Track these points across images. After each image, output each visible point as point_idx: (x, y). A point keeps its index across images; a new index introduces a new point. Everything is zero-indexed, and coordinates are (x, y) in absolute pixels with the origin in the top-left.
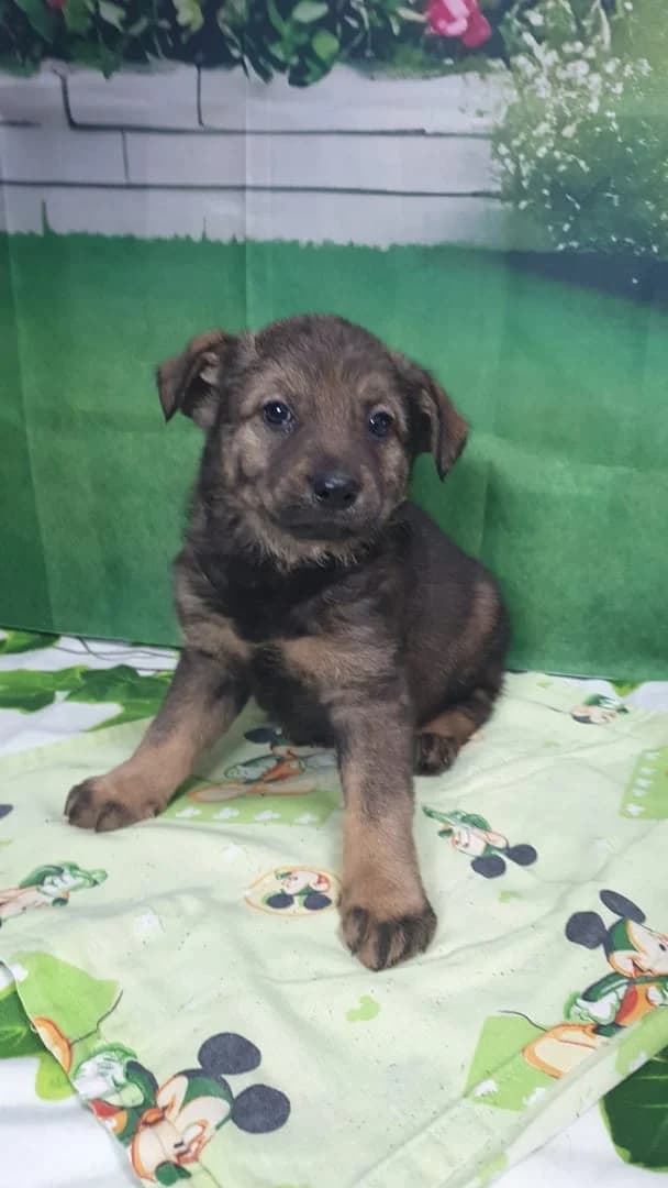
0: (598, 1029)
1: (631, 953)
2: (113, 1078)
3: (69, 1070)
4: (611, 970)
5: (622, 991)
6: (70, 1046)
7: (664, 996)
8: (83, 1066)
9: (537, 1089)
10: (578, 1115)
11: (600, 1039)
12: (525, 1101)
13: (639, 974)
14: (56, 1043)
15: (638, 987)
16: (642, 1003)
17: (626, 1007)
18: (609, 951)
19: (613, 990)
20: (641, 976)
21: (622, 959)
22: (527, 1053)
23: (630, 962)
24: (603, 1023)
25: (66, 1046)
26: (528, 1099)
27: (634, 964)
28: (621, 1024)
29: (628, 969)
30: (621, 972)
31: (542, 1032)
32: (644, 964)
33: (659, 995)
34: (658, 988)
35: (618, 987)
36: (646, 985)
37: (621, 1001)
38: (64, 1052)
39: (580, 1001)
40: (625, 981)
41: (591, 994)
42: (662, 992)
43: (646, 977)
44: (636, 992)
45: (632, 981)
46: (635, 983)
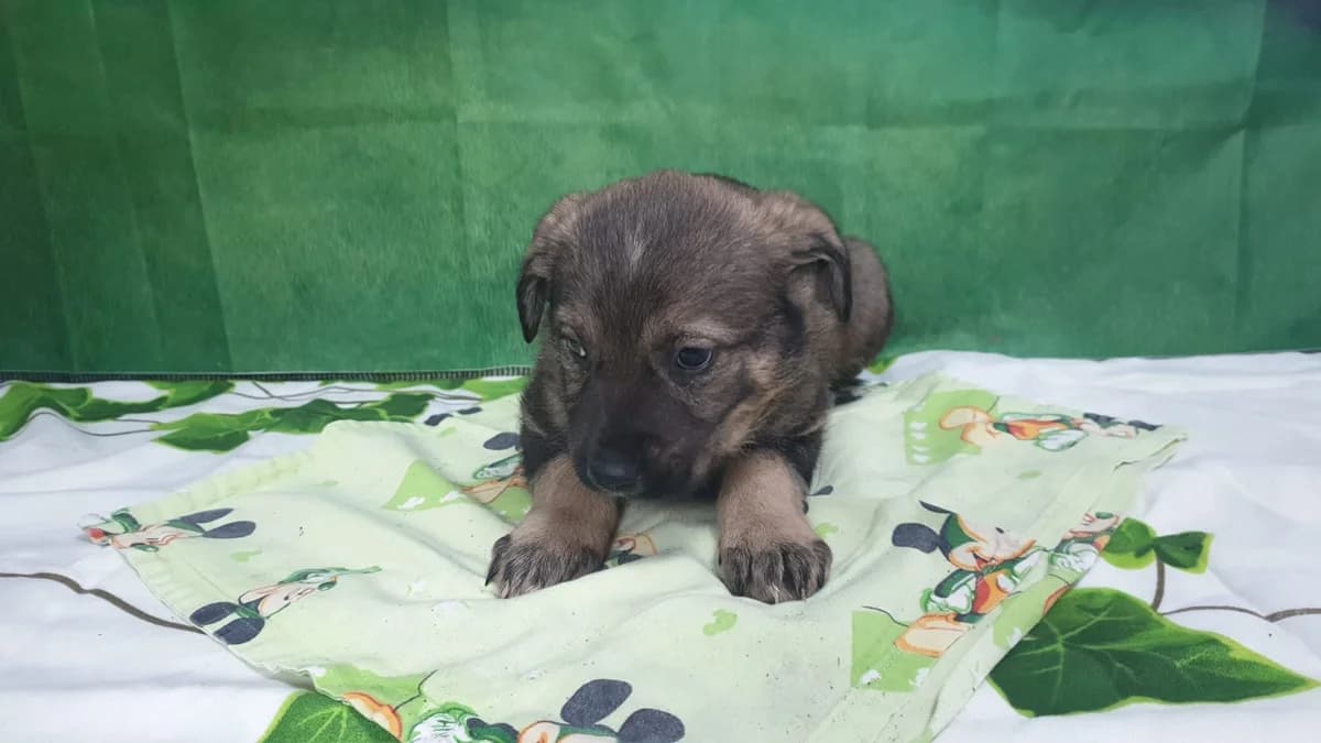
0: (959, 618)
1: (970, 545)
2: (455, 737)
3: (400, 736)
4: (954, 569)
5: (972, 584)
6: (394, 711)
7: (1015, 582)
8: (417, 729)
9: (920, 671)
10: (974, 689)
11: (964, 626)
12: (911, 683)
13: (983, 565)
14: (375, 711)
15: (988, 578)
16: (994, 592)
17: (980, 597)
18: (946, 551)
19: (965, 584)
20: (985, 567)
21: (962, 556)
22: (898, 644)
23: (971, 555)
24: (964, 613)
25: (389, 711)
26: (913, 680)
27: (976, 557)
28: (980, 612)
29: (971, 563)
30: (964, 568)
31: (905, 628)
32: (986, 553)
33: (1009, 581)
34: (1006, 574)
35: (969, 580)
36: (994, 574)
37: (974, 592)
38: (388, 718)
39: (933, 597)
40: (972, 575)
41: (942, 590)
42: (1011, 578)
43: (992, 566)
44: (985, 583)
45: (978, 574)
46: (983, 575)
